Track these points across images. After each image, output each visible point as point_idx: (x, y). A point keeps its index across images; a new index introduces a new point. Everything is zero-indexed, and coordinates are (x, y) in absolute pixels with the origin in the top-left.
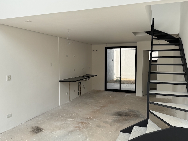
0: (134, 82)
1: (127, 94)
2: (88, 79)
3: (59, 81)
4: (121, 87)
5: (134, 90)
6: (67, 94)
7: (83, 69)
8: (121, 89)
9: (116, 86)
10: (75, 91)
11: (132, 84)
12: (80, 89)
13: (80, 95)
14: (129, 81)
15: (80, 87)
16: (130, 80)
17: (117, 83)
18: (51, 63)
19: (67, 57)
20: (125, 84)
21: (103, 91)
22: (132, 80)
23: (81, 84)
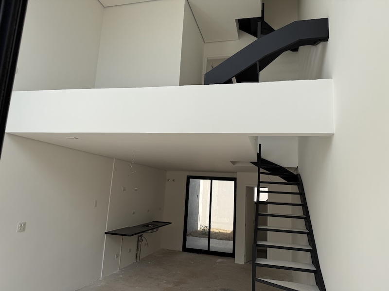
0: (232, 236)
1: (220, 260)
2: (155, 230)
3: (106, 233)
4: (211, 245)
5: (231, 251)
6: (117, 256)
7: (148, 211)
8: (211, 250)
9: (202, 243)
10: (130, 251)
11: (229, 239)
12: (139, 247)
13: (138, 259)
14: (223, 234)
15: (140, 243)
16: (225, 232)
17: (203, 237)
18: (96, 202)
19: (124, 190)
20: (216, 240)
21: (180, 251)
22: (227, 232)
23: (143, 238)
